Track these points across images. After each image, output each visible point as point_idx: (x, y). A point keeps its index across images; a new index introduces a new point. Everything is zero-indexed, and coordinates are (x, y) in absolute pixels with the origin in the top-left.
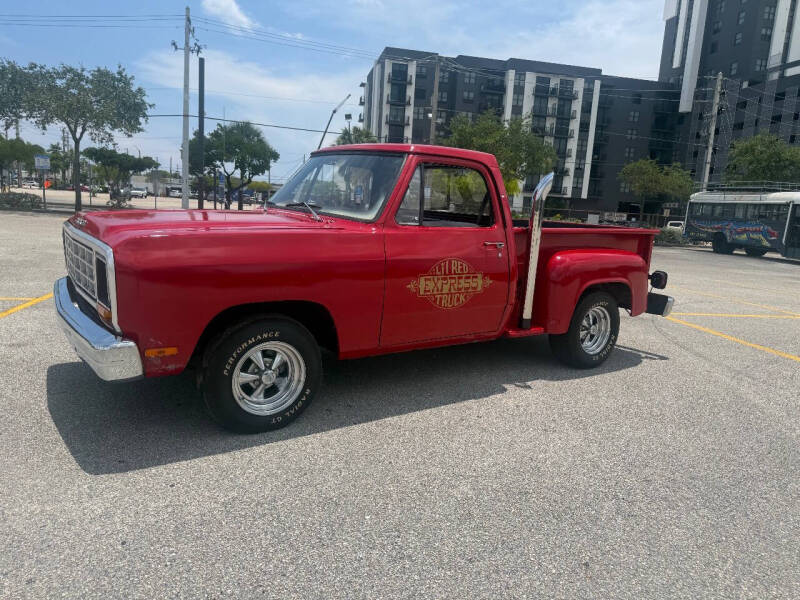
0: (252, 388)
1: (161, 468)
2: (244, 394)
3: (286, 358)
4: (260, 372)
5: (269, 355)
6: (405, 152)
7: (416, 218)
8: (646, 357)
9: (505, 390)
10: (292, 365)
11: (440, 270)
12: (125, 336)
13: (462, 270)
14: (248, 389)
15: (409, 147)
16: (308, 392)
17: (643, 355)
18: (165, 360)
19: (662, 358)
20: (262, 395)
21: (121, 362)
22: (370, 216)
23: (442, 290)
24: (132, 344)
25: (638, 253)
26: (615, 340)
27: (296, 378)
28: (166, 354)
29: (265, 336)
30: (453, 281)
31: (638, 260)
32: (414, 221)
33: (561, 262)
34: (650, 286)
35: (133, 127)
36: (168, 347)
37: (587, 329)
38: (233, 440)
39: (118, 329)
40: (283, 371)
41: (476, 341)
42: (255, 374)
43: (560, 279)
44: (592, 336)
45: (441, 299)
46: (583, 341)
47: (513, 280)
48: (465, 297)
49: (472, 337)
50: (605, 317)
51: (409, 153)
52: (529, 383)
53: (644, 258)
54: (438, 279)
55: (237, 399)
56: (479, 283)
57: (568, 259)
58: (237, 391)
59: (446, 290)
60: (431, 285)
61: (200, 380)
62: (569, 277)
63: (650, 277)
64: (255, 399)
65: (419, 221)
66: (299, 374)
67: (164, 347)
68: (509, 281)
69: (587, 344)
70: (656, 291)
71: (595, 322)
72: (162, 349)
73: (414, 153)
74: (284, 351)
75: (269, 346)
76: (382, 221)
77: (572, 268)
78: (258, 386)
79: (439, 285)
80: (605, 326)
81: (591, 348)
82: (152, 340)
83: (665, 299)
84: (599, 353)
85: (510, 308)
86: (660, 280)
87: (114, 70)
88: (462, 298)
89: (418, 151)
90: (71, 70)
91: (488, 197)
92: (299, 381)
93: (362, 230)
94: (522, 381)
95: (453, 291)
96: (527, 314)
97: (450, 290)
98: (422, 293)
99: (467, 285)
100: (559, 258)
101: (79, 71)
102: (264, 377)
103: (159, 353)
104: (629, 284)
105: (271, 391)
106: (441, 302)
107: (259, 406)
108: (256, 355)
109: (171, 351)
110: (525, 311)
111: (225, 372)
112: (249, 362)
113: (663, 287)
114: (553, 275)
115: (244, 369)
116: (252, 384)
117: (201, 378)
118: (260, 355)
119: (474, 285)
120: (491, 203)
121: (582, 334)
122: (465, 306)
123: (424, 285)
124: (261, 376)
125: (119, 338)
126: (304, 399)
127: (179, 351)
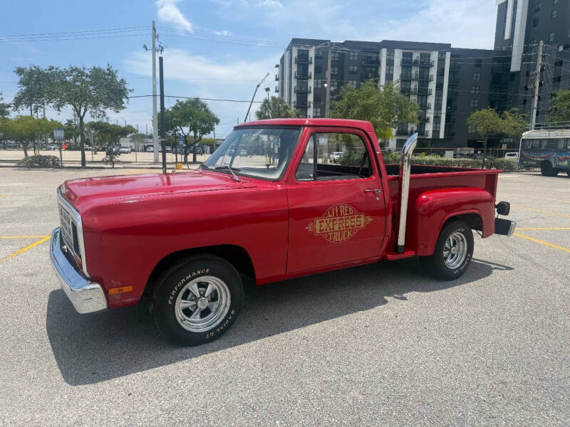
0: (191, 311)
1: (122, 379)
2: (184, 316)
3: (216, 287)
4: (196, 299)
5: (203, 285)
6: (301, 126)
7: (312, 175)
8: (496, 268)
9: (386, 302)
10: (221, 293)
11: (331, 213)
12: (93, 280)
13: (348, 212)
14: (188, 312)
15: (305, 121)
16: (233, 312)
17: (493, 266)
18: (125, 295)
19: (509, 268)
20: (198, 316)
21: (90, 299)
22: (276, 176)
23: (333, 229)
24: (98, 286)
25: (485, 189)
26: (471, 256)
27: (223, 302)
28: (124, 291)
29: (199, 272)
30: (341, 222)
31: (487, 194)
32: (310, 177)
33: (427, 200)
34: (496, 213)
35: (118, 106)
36: (124, 286)
37: (449, 250)
38: (177, 352)
39: (88, 275)
40: (214, 297)
41: (361, 265)
42: (192, 300)
43: (426, 213)
44: (453, 255)
45: (333, 235)
46: (446, 259)
47: (388, 214)
48: (352, 233)
49: (359, 261)
50: (463, 240)
51: (304, 126)
52: (404, 295)
53: (490, 192)
54: (330, 221)
55: (179, 321)
56: (362, 221)
57: (431, 198)
58: (179, 315)
59: (336, 228)
60: (324, 226)
61: (151, 308)
62: (432, 211)
63: (496, 206)
64: (193, 320)
65: (314, 177)
66: (225, 299)
67: (121, 286)
68: (386, 215)
69: (449, 261)
70: (501, 217)
71: (454, 244)
72: (121, 288)
73: (308, 126)
74: (214, 283)
75: (202, 279)
76: (285, 179)
77: (435, 204)
78: (195, 310)
79: (331, 225)
80: (463, 247)
81: (452, 264)
82: (113, 282)
83: (509, 223)
84: (458, 268)
85: (387, 239)
86: (504, 208)
87: (104, 68)
88: (349, 234)
89: (311, 124)
90: (76, 69)
91: (366, 154)
92: (226, 305)
93: (269, 188)
94: (399, 293)
95: (342, 229)
96: (401, 241)
97: (340, 228)
98: (318, 232)
99: (353, 224)
100: (424, 197)
101: (82, 70)
102: (199, 303)
103: (119, 290)
104: (480, 213)
105: (205, 313)
106: (332, 239)
107: (196, 325)
108: (193, 287)
109: (127, 289)
110: (399, 239)
111: (170, 302)
112: (188, 292)
113: (507, 214)
114: (421, 210)
115: (184, 297)
116: (191, 308)
117: (152, 305)
118: (196, 285)
119: (358, 223)
120: (369, 158)
121: (445, 253)
122: (351, 239)
123: (319, 226)
124: (197, 302)
125: (89, 282)
126: (230, 318)
127: (134, 288)
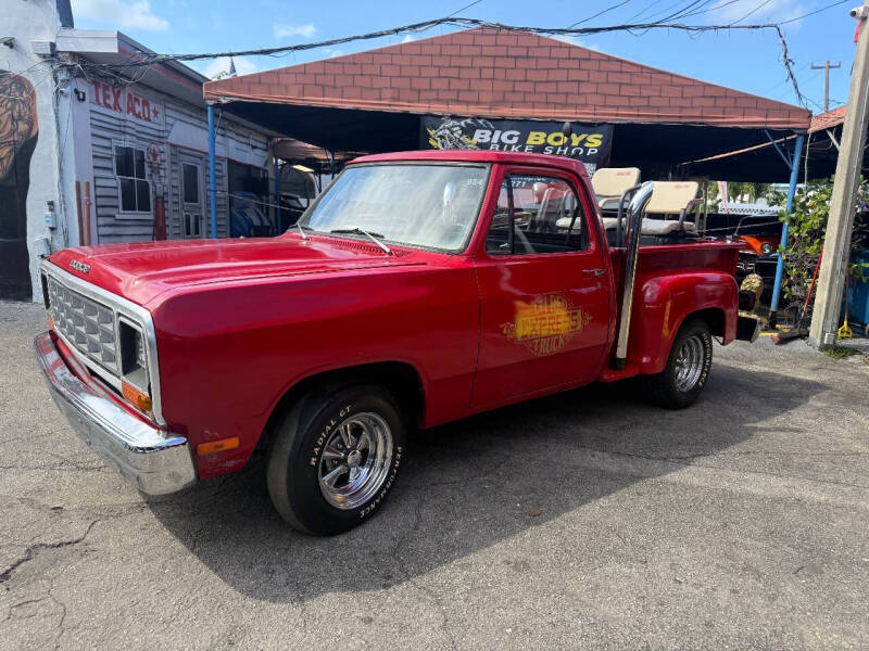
7: (507, 244)
11: (539, 308)
12: (173, 429)
13: (561, 306)
18: (225, 455)
22: (455, 245)
23: (540, 333)
24: (181, 439)
28: (225, 448)
30: (552, 321)
32: (504, 248)
36: (223, 439)
39: (161, 422)
43: (658, 308)
45: (539, 344)
47: (613, 310)
48: (564, 339)
50: (698, 348)
54: (537, 320)
56: (578, 320)
59: (544, 331)
60: (529, 328)
67: (217, 440)
68: (610, 312)
72: (219, 442)
77: (670, 295)
79: (538, 326)
82: (207, 432)
83: (753, 323)
86: (748, 300)
88: (561, 341)
93: (447, 264)
95: (552, 333)
96: (622, 353)
97: (548, 332)
98: (519, 339)
99: (566, 325)
103: (216, 447)
106: (538, 349)
109: (231, 443)
110: (619, 349)
119: (574, 323)
122: (563, 350)
123: (522, 329)
125: (164, 433)
127: (240, 442)
